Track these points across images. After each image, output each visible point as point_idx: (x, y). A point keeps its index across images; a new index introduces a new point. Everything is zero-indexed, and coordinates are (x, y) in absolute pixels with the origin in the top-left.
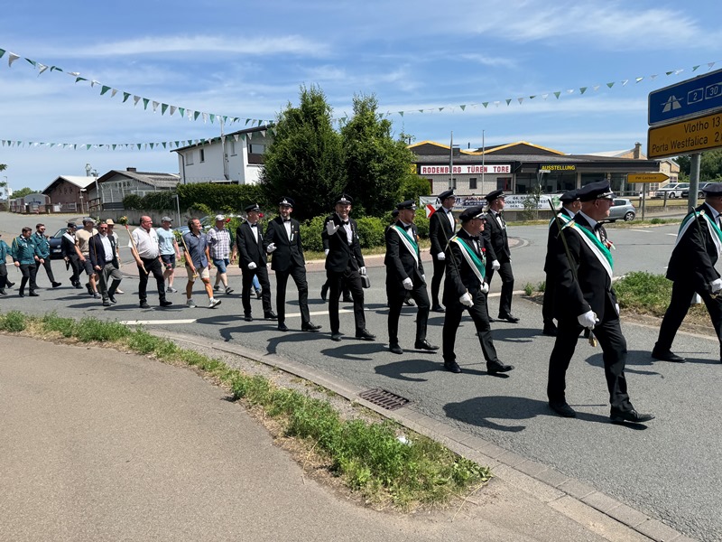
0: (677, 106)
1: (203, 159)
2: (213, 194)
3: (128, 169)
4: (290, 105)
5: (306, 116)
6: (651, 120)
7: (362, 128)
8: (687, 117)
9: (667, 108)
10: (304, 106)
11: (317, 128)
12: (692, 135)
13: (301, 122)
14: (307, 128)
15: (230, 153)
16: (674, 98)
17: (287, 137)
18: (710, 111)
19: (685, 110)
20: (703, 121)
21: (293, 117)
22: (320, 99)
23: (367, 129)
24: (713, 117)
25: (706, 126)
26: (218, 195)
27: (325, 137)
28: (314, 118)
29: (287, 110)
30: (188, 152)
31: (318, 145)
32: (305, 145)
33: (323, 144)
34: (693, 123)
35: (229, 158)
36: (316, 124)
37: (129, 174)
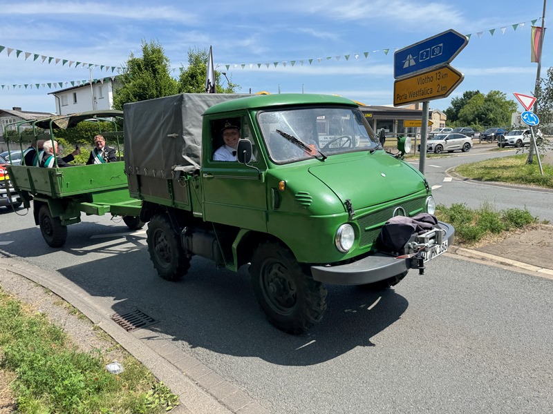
0: (413, 63)
1: (76, 101)
2: (81, 130)
3: (14, 109)
4: (132, 55)
5: (146, 65)
6: (396, 75)
7: (195, 76)
8: (419, 72)
9: (406, 65)
10: (145, 56)
11: (155, 74)
12: (422, 87)
13: (141, 70)
14: (147, 75)
15: (98, 96)
16: (411, 57)
17: (130, 82)
18: (434, 67)
19: (418, 66)
20: (430, 75)
21: (136, 66)
22: (159, 51)
23: (199, 77)
24: (436, 72)
25: (431, 79)
26: (86, 131)
27: (163, 83)
28: (152, 66)
29: (131, 59)
30: (64, 94)
31: (156, 89)
32: (144, 89)
33: (161, 88)
34: (423, 77)
35: (98, 100)
36: (155, 71)
37: (15, 112)
